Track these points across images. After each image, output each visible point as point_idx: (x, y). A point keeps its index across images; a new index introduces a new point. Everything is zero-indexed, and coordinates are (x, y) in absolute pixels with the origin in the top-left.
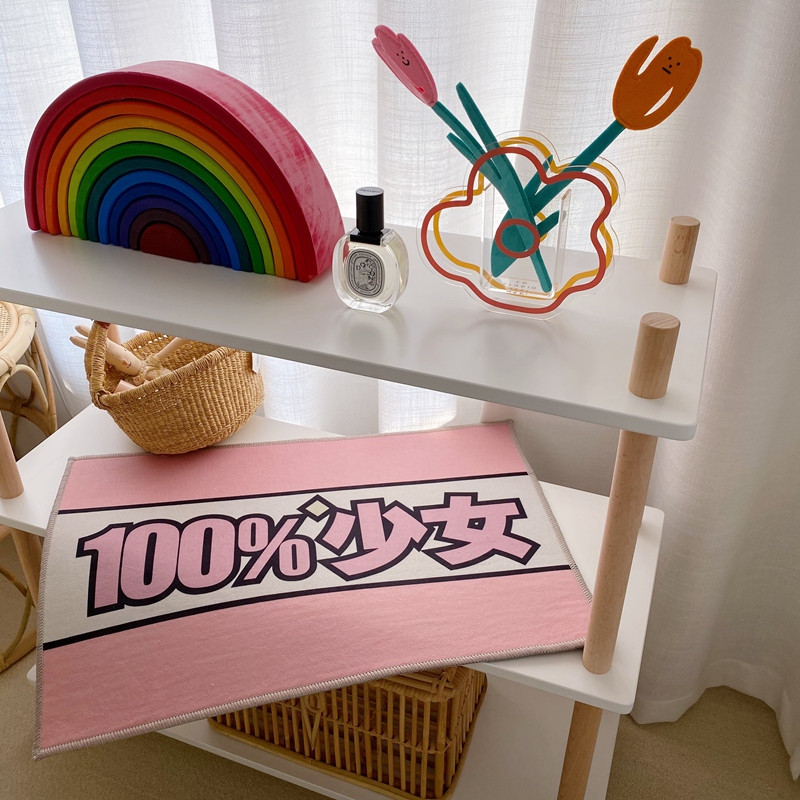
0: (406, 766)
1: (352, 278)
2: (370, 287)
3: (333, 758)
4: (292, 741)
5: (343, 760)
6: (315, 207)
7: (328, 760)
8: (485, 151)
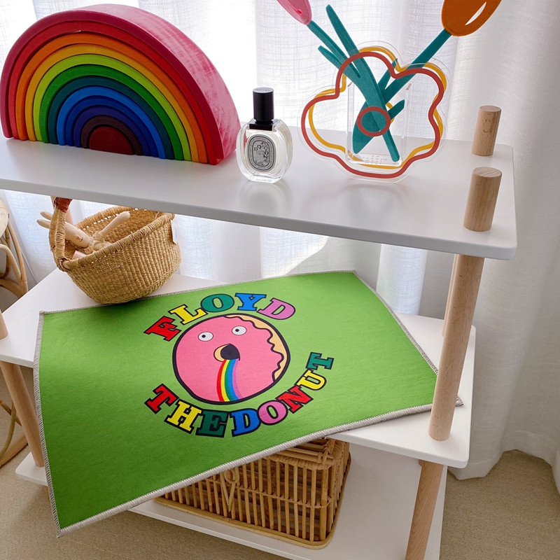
0: (299, 519)
1: (251, 158)
2: (265, 164)
3: (245, 516)
4: (214, 506)
5: (252, 518)
6: (220, 108)
7: (241, 518)
8: (348, 56)
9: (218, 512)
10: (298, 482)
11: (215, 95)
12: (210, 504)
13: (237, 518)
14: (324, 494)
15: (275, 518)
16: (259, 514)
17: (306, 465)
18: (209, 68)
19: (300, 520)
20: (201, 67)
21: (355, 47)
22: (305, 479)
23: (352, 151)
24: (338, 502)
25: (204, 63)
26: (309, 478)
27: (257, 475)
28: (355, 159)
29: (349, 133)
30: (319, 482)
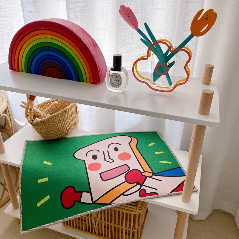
1: (111, 82)
2: (117, 84)
3: (102, 234)
4: (89, 229)
5: (105, 235)
6: (99, 61)
7: (100, 235)
8: (152, 43)
9: (91, 231)
10: (125, 220)
11: (97, 56)
12: (87, 228)
13: (99, 234)
14: (137, 225)
15: (115, 235)
16: (108, 233)
17: (129, 212)
18: (95, 45)
19: (126, 236)
20: (92, 45)
21: (155, 39)
22: (128, 219)
23: (152, 81)
24: (142, 228)
25: (93, 43)
26: (130, 218)
27: (108, 216)
28: (154, 84)
29: (152, 73)
30: (134, 220)
